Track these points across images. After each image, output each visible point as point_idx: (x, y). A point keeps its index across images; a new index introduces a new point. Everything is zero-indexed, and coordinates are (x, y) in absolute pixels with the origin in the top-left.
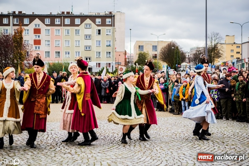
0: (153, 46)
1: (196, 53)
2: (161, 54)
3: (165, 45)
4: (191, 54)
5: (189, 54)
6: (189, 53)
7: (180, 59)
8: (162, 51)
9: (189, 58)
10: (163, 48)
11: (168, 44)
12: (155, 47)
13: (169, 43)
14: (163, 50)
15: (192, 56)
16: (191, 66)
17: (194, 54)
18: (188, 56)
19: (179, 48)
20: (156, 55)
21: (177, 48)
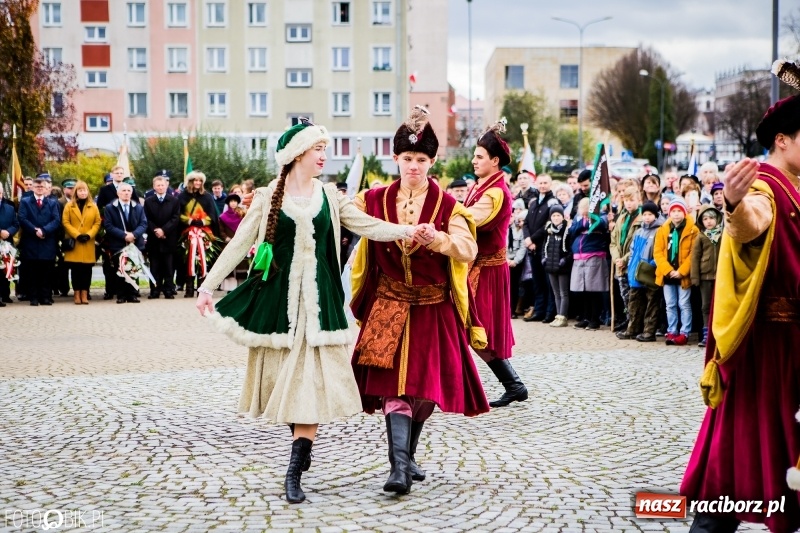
0: (564, 68)
1: (740, 94)
2: (597, 100)
3: (610, 62)
4: (717, 99)
5: (712, 99)
6: (708, 93)
7: (674, 117)
8: (601, 87)
9: (710, 116)
10: (605, 74)
11: (625, 59)
12: (569, 72)
13: (628, 53)
14: (603, 83)
15: (722, 107)
16: (719, 148)
17: (731, 99)
18: (708, 104)
19: (669, 75)
20: (574, 102)
21: (661, 72)
